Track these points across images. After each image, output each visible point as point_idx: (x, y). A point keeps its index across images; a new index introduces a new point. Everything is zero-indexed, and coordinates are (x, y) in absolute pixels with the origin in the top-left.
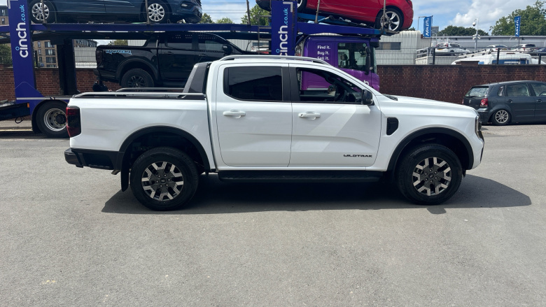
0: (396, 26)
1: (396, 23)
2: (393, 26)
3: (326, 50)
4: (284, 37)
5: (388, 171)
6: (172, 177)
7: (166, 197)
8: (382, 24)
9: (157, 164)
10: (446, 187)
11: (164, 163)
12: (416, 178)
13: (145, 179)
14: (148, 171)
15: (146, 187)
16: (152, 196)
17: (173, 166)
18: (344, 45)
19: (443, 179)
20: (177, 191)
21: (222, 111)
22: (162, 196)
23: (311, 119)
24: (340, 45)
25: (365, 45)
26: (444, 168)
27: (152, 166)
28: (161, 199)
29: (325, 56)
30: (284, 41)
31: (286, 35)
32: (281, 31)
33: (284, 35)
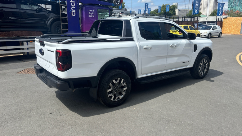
0: (118, 2)
1: (118, 1)
4: (73, 4)
5: (193, 67)
6: (121, 86)
7: (119, 98)
8: (113, 1)
9: (115, 80)
10: (206, 70)
11: (119, 79)
12: (200, 69)
13: (109, 91)
14: (111, 85)
15: (109, 95)
16: (112, 99)
17: (123, 80)
18: (100, 10)
19: (205, 68)
20: (124, 93)
21: (143, 47)
22: (117, 98)
23: (174, 47)
24: (98, 10)
25: (108, 11)
26: (206, 63)
27: (113, 82)
28: (116, 100)
29: (92, 15)
30: (73, 7)
31: (74, 3)
32: (71, 1)
33: (73, 3)
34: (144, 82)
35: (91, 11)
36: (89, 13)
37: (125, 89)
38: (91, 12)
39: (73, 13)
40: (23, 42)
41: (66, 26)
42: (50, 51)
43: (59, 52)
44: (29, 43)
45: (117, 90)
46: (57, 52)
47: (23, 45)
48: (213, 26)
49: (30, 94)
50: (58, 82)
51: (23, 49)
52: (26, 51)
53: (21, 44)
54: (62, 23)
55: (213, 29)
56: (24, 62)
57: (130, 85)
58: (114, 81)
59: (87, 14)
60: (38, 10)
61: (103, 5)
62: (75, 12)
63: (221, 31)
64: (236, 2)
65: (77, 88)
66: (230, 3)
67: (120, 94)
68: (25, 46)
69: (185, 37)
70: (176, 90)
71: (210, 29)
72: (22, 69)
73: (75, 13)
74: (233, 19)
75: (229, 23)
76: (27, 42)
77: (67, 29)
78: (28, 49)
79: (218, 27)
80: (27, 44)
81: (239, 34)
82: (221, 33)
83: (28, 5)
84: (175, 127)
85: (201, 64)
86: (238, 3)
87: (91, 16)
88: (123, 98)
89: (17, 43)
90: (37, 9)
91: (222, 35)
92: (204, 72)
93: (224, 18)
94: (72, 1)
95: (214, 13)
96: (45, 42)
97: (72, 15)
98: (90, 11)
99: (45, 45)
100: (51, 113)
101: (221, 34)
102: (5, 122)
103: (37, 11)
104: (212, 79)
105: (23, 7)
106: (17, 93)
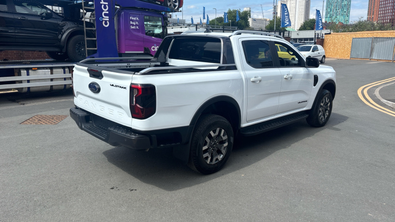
0: (176, 6)
1: (176, 4)
2: (175, 6)
3: (136, 21)
4: (105, 7)
5: (311, 109)
6: (221, 140)
7: (217, 159)
8: (169, 4)
9: (213, 131)
10: (328, 114)
11: (218, 130)
12: (320, 111)
13: (205, 148)
14: (207, 139)
15: (205, 155)
16: (208, 162)
17: (223, 131)
18: (148, 18)
19: (326, 110)
20: (224, 151)
21: (250, 79)
22: (214, 159)
23: (289, 79)
24: (145, 17)
25: (160, 19)
26: (328, 103)
27: (210, 134)
28: (214, 162)
29: (136, 25)
30: (106, 11)
31: (107, 6)
32: (102, 2)
33: (105, 5)
34: (249, 133)
35: (135, 19)
36: (131, 23)
37: (226, 145)
38: (133, 21)
39: (106, 21)
40: (20, 69)
41: (92, 44)
42: (116, 86)
43: (138, 89)
44: (30, 71)
45: (214, 147)
46: (133, 88)
47: (19, 74)
48: (313, 46)
49: (61, 158)
50: (134, 136)
51: (21, 82)
52: (25, 85)
53: (16, 74)
54: (86, 39)
55: (313, 51)
56: (24, 104)
57: (232, 139)
58: (212, 133)
59: (127, 24)
60: (44, 15)
61: (148, 10)
62: (108, 20)
63: (324, 54)
64: (336, 10)
65: (162, 145)
66: (329, 10)
67: (219, 152)
68: (24, 76)
69: (301, 63)
70: (292, 145)
71: (309, 50)
72: (26, 117)
73: (108, 22)
74: (339, 36)
75: (334, 41)
76: (28, 69)
77: (96, 49)
78: (28, 81)
79: (319, 47)
80: (28, 74)
81: (349, 58)
82: (324, 56)
83: (24, 6)
84: (314, 199)
85: (322, 104)
86: (340, 10)
87: (133, 27)
88: (223, 159)
89: (11, 72)
90: (43, 13)
91: (326, 59)
92: (326, 116)
93: (325, 34)
94: (104, 1)
95: (306, 26)
96: (103, 72)
97: (104, 25)
98: (133, 18)
99: (103, 77)
100: (112, 188)
101: (324, 58)
102: (40, 205)
103: (44, 17)
104: (337, 126)
105: (19, 9)
106: (36, 157)
